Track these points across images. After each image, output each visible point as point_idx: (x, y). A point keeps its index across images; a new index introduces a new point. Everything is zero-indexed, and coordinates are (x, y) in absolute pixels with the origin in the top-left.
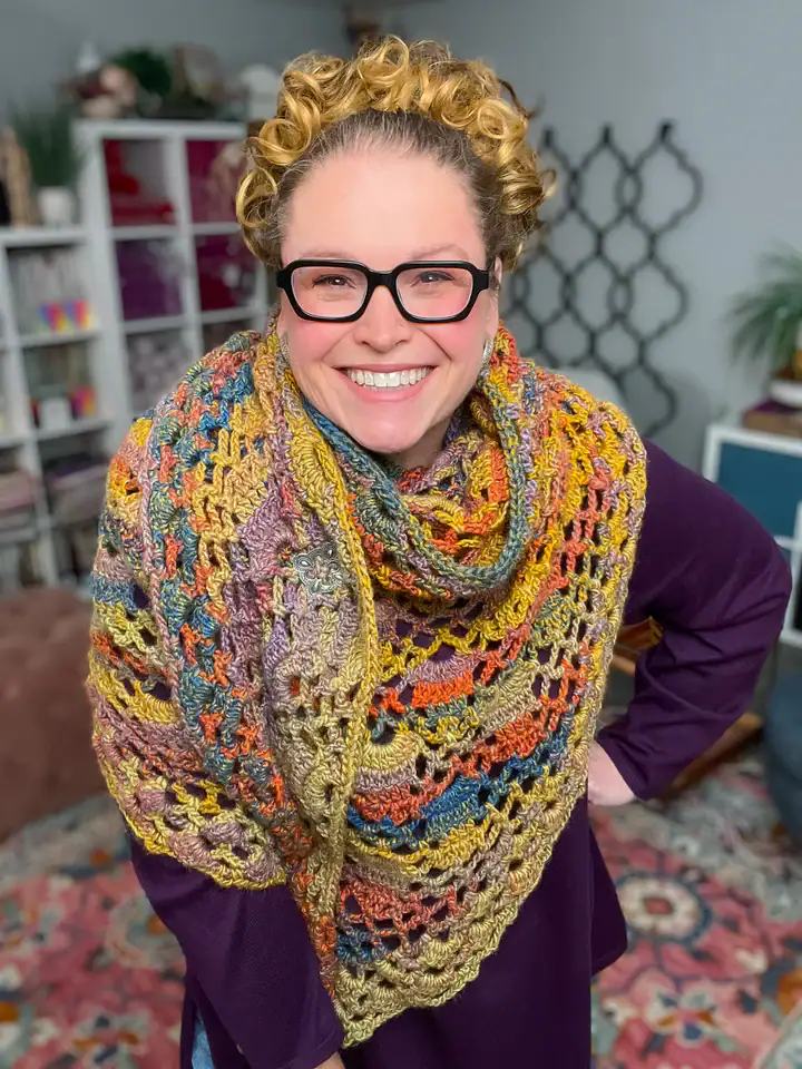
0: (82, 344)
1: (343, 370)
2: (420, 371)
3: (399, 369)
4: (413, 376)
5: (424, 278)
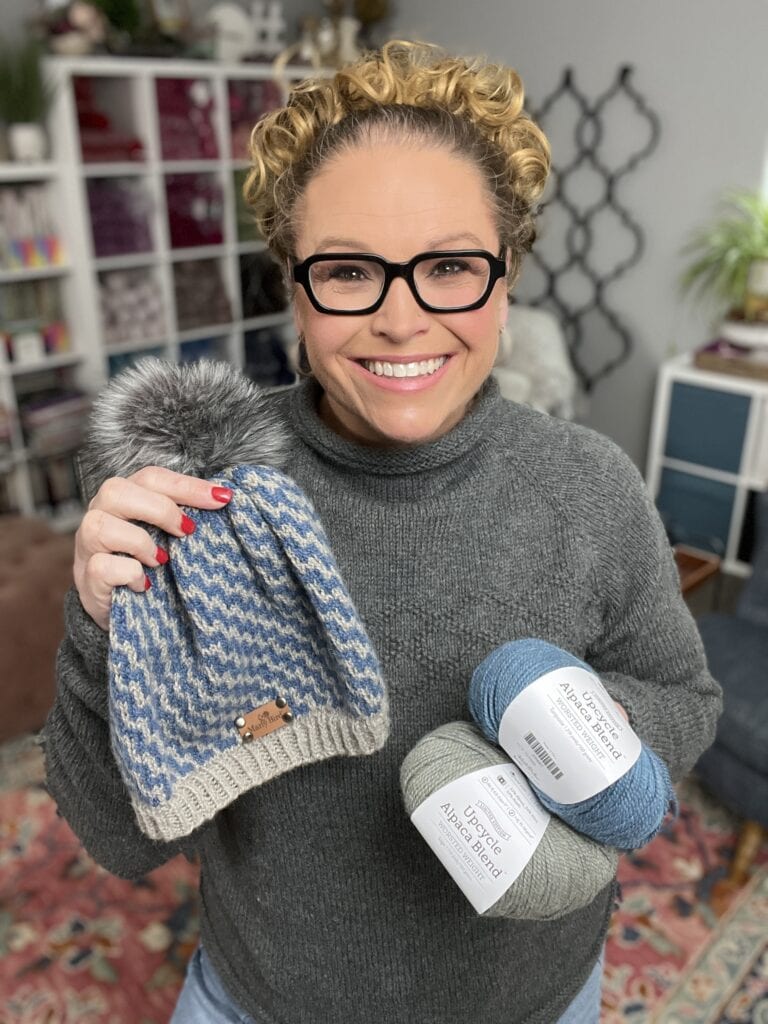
0: (54, 281)
1: (362, 362)
2: (437, 360)
3: (418, 359)
4: (431, 366)
5: (441, 267)
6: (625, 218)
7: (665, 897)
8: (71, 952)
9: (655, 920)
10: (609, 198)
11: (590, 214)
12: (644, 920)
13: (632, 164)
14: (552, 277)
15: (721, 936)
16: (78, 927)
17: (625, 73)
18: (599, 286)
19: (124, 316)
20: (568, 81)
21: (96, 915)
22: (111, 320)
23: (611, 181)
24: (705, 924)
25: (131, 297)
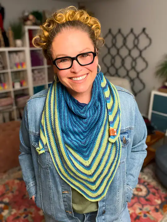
6: (144, 60)
7: (153, 208)
8: (24, 215)
9: (151, 212)
10: (140, 55)
11: (136, 58)
12: (148, 212)
13: (146, 48)
14: (128, 72)
15: (165, 217)
16: (25, 210)
17: (144, 30)
18: (138, 74)
19: (37, 79)
20: (132, 31)
21: (29, 207)
22: (34, 80)
23: (141, 52)
24: (162, 214)
25: (39, 75)
